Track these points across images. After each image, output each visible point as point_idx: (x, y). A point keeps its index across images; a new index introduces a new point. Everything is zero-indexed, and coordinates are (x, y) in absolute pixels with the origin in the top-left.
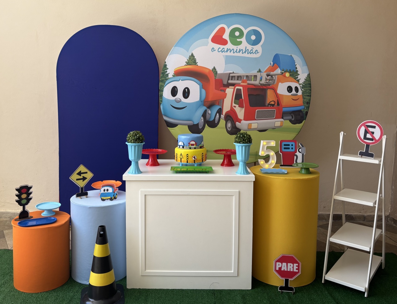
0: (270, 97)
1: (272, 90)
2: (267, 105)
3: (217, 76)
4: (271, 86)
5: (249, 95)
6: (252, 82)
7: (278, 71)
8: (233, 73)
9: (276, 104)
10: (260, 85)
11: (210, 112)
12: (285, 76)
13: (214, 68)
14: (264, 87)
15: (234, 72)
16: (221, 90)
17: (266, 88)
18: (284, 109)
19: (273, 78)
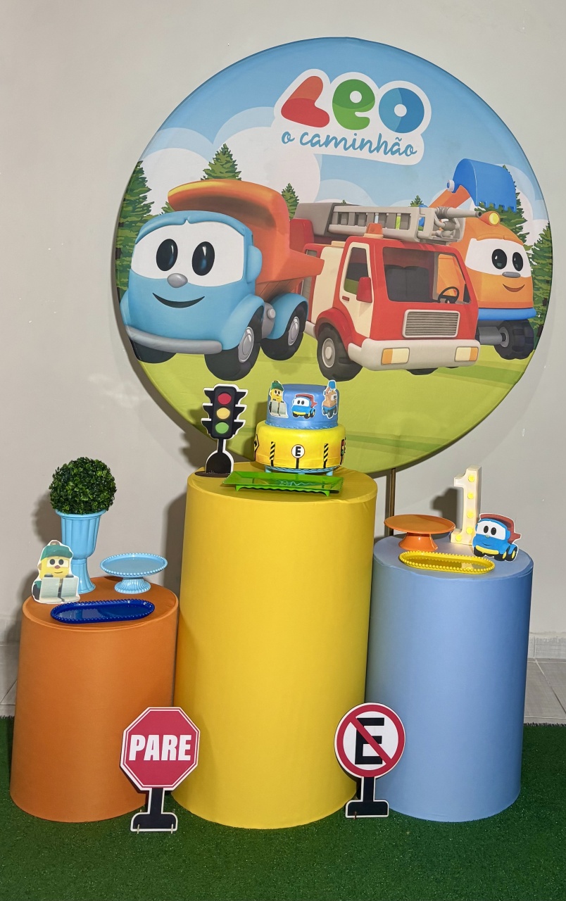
0: (445, 277)
1: (451, 257)
2: (435, 298)
3: (296, 211)
4: (447, 245)
5: (388, 268)
6: (397, 232)
7: (469, 206)
8: (344, 204)
9: (461, 299)
10: (417, 240)
11: (272, 313)
12: (487, 222)
13: (289, 187)
14: (430, 248)
15: (347, 203)
16: (308, 251)
17: (434, 250)
18: (483, 314)
19: (455, 223)
